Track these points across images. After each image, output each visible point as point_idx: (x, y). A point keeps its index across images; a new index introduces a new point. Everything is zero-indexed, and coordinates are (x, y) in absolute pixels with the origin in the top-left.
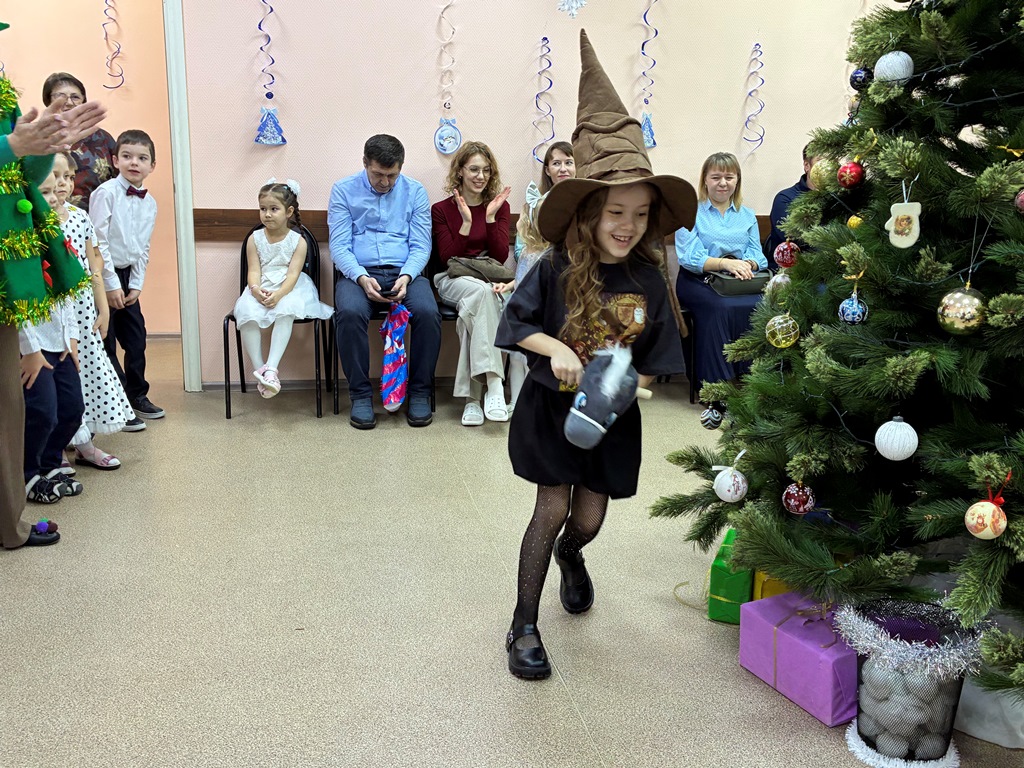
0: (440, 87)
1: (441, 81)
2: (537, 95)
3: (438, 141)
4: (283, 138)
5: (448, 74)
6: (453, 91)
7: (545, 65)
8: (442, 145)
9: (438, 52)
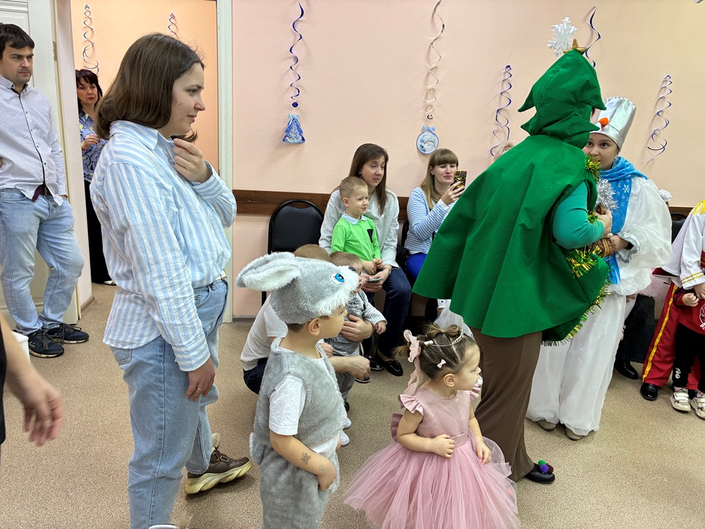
0: (425, 102)
1: (426, 97)
2: (498, 110)
3: (419, 143)
4: (303, 138)
5: (432, 92)
6: (435, 105)
7: (506, 87)
8: (422, 147)
9: (426, 74)
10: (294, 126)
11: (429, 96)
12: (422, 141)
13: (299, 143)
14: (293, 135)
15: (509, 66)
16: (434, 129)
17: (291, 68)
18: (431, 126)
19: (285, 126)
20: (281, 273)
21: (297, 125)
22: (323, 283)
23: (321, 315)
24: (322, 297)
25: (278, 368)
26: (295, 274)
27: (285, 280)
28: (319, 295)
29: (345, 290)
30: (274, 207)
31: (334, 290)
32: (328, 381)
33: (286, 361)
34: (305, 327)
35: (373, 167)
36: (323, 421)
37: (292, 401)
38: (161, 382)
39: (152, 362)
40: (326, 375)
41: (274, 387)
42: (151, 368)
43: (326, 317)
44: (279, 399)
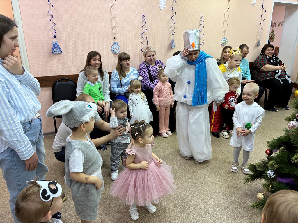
0: (112, 32)
1: (112, 30)
2: (142, 33)
3: (112, 49)
4: (61, 51)
5: (114, 27)
6: (116, 33)
7: (144, 24)
8: (114, 51)
9: (111, 20)
10: (56, 46)
11: (114, 29)
12: (114, 48)
13: (60, 54)
14: (56, 50)
15: (144, 15)
16: (118, 43)
17: (50, 20)
18: (116, 41)
19: (51, 46)
20: (66, 107)
21: (57, 46)
22: (84, 109)
23: (85, 122)
24: (84, 114)
25: (70, 147)
26: (72, 106)
27: (68, 110)
28: (83, 114)
29: (93, 111)
30: (52, 83)
31: (89, 111)
32: (93, 149)
33: (73, 144)
34: (79, 128)
35: (94, 61)
36: (93, 164)
37: (78, 159)
38: (14, 166)
39: (8, 158)
40: (91, 146)
41: (70, 155)
42: (8, 161)
43: (87, 123)
44: (72, 159)
